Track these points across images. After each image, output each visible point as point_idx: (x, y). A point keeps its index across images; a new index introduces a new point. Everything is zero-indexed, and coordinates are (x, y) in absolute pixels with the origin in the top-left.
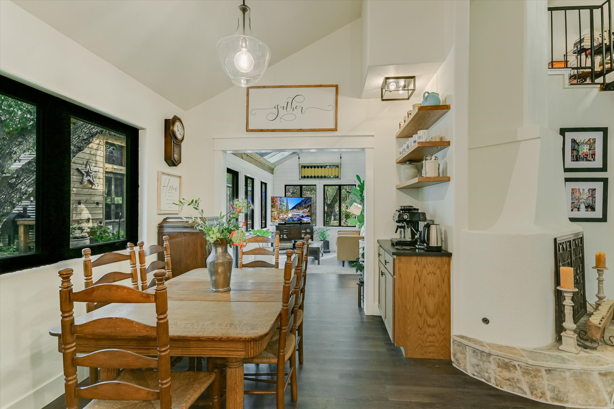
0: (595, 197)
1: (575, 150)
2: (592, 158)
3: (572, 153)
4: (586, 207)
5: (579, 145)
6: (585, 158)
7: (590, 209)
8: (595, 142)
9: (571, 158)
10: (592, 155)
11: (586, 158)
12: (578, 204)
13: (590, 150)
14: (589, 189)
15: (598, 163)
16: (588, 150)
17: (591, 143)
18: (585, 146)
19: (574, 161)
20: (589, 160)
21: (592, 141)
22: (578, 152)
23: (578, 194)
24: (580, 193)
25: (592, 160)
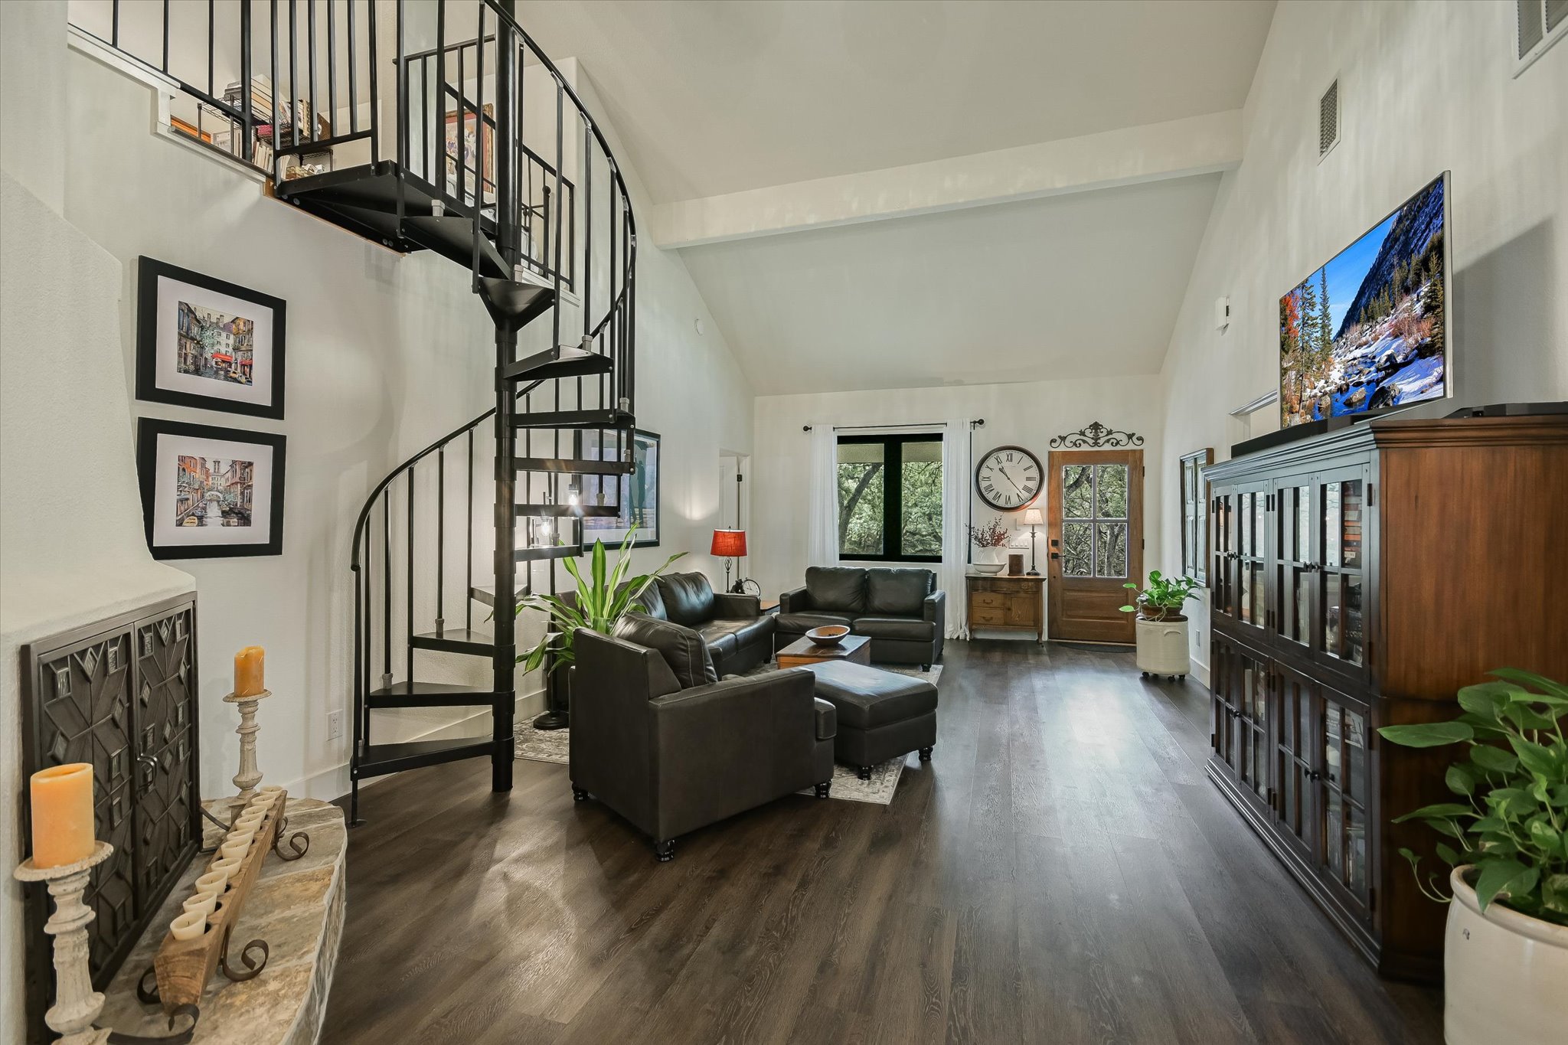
0: (250, 487)
1: (193, 339)
2: (244, 374)
3: (181, 346)
4: (223, 512)
5: (202, 328)
6: (221, 369)
7: (234, 520)
8: (250, 331)
9: (179, 363)
10: (243, 366)
11: (227, 372)
12: (201, 505)
13: (236, 349)
14: (234, 462)
15: (260, 392)
16: (230, 349)
17: (243, 334)
18: (224, 334)
19: (186, 372)
20: (235, 380)
21: (241, 326)
22: (203, 348)
23: (199, 475)
24: (208, 471)
25: (243, 380)
